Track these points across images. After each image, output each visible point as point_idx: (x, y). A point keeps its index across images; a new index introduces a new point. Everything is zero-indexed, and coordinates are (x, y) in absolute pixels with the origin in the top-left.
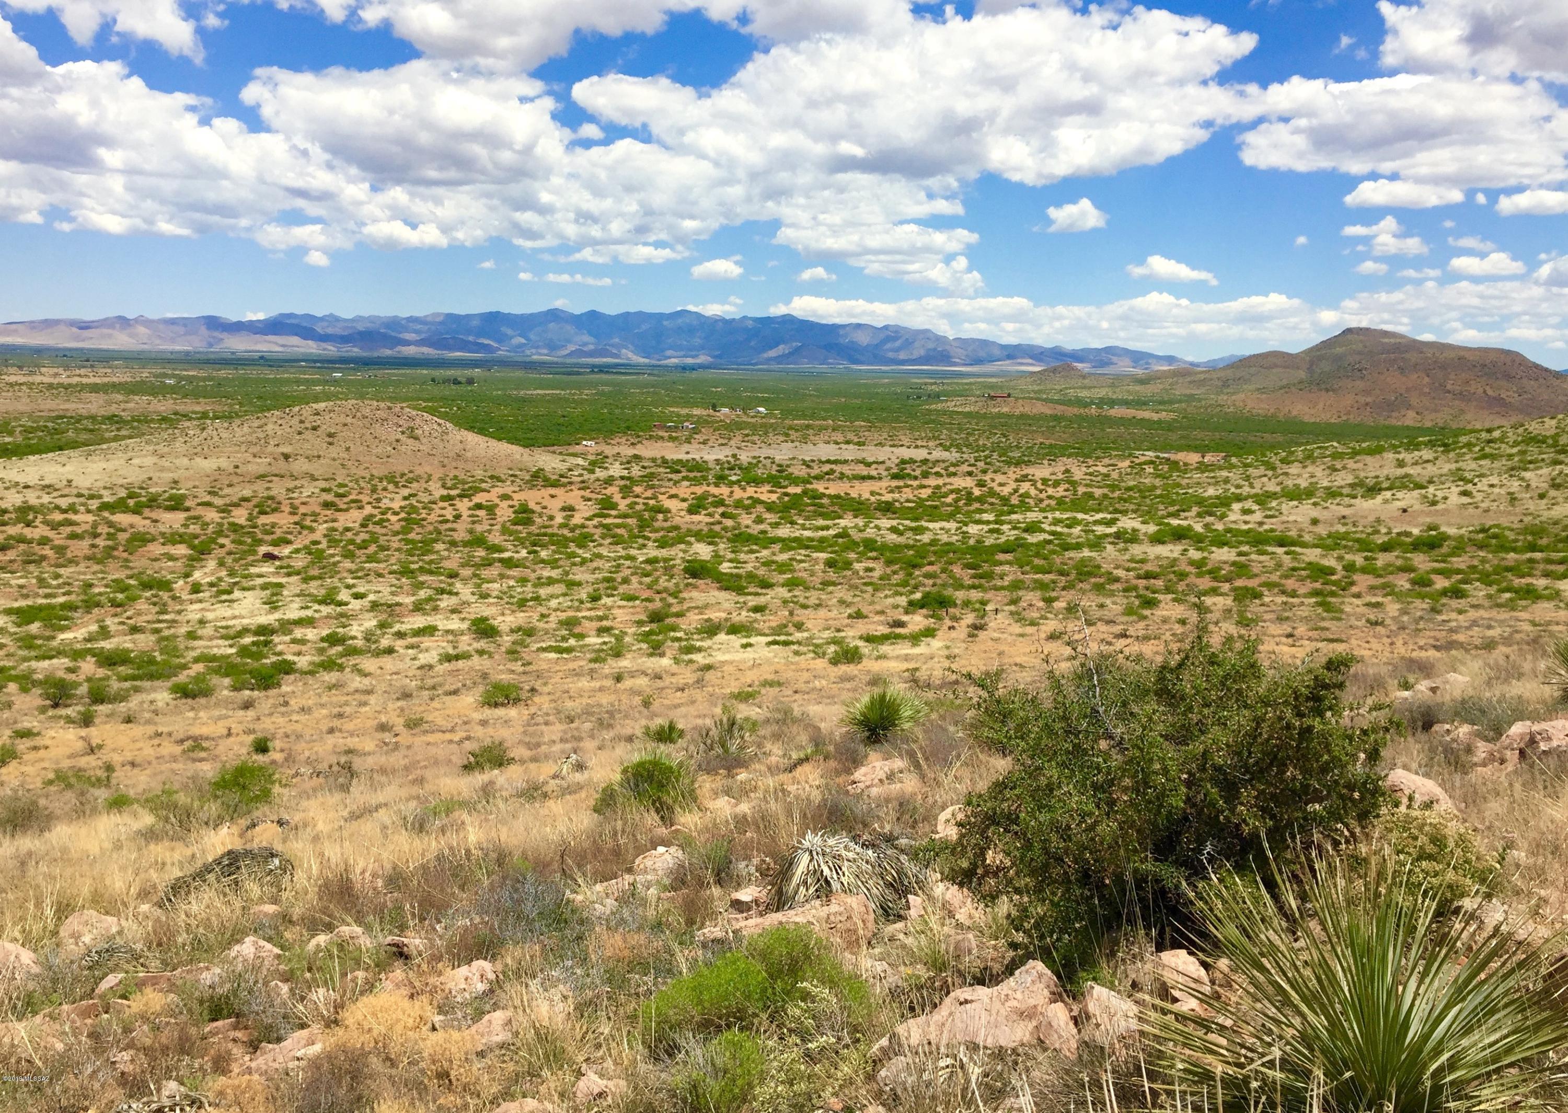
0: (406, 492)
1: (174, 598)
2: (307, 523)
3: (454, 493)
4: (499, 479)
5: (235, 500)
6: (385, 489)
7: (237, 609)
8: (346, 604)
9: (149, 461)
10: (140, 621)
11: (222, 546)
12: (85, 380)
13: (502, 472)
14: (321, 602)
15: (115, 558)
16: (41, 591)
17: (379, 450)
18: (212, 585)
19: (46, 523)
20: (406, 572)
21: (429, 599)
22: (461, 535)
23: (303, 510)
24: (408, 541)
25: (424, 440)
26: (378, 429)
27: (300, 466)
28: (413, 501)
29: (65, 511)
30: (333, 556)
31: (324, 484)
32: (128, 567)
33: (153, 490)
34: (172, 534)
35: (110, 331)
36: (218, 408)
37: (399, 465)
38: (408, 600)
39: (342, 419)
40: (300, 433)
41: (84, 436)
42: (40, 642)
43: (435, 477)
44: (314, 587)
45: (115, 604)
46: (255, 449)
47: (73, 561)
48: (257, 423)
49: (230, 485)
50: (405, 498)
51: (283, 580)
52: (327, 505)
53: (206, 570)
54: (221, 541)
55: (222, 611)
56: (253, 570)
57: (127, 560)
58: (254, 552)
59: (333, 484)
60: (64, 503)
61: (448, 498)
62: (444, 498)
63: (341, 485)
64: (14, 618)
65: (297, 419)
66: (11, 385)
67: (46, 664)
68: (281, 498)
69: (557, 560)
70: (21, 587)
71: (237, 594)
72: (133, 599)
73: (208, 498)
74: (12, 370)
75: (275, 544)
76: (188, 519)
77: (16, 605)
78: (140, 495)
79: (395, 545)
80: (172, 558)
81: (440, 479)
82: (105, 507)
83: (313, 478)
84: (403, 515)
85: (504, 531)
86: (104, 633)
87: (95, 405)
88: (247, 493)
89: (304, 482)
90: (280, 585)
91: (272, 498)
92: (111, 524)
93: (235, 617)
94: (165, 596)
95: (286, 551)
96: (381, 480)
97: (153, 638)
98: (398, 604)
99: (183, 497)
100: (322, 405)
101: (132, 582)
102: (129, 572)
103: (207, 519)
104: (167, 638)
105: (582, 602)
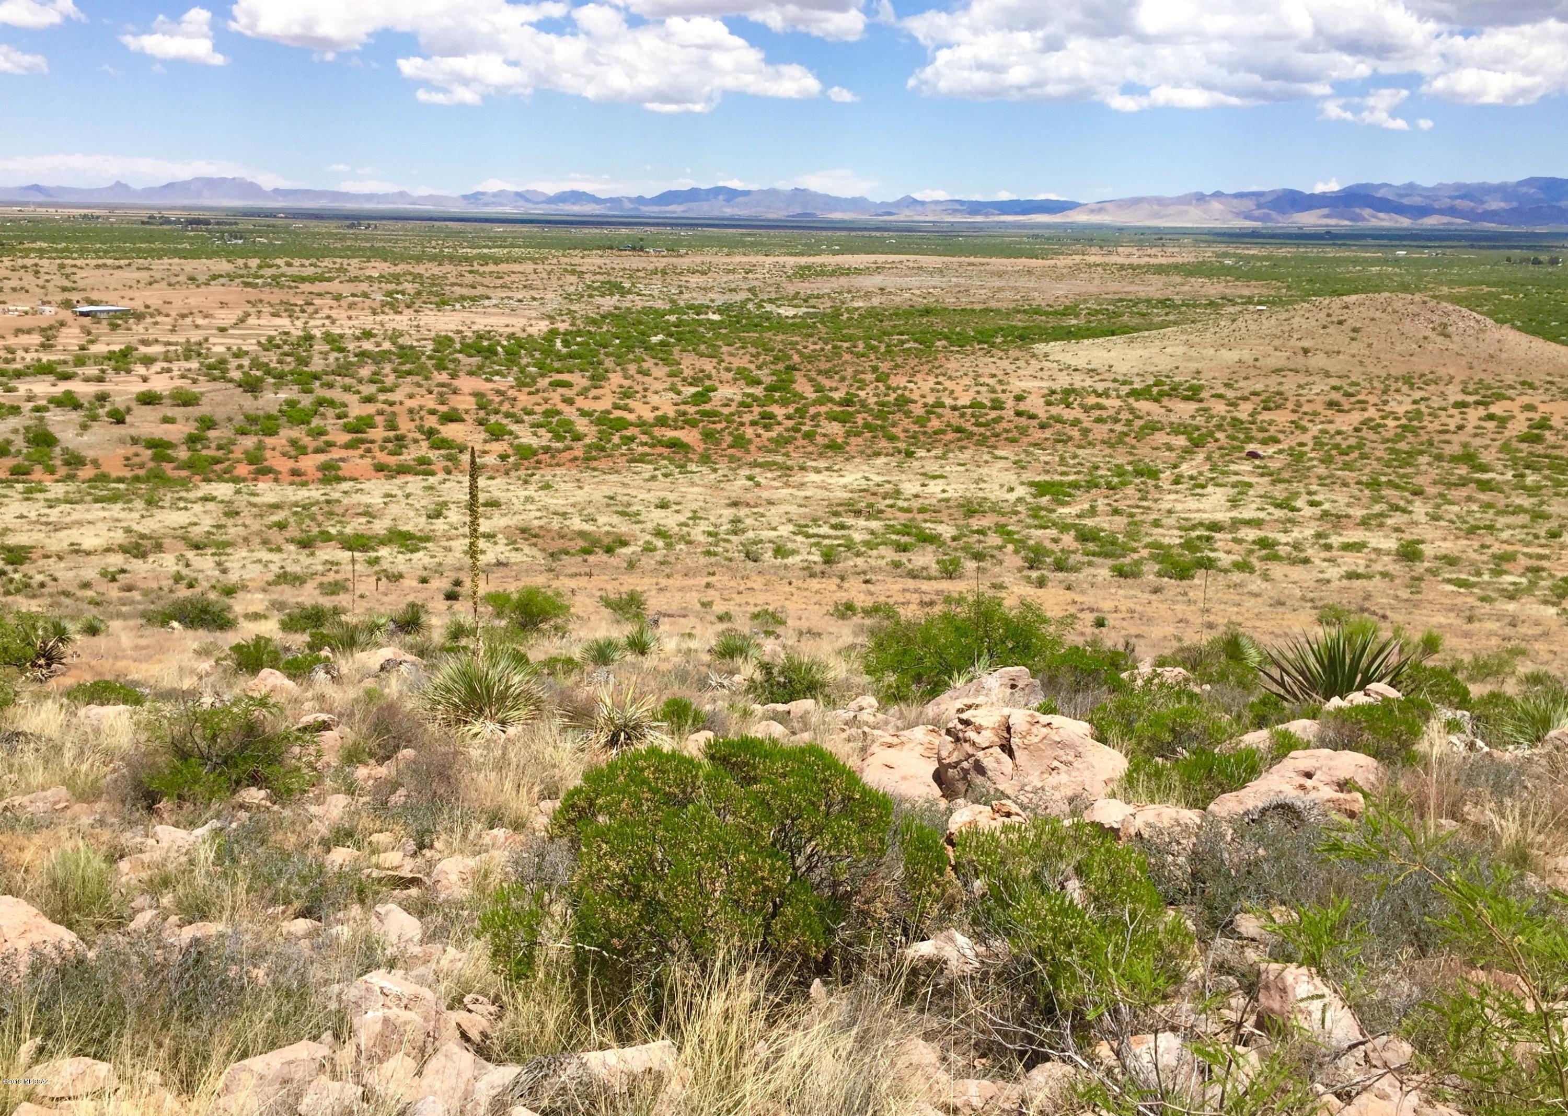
0: (1418, 395)
1: (1157, 487)
2: (1304, 423)
3: (1470, 399)
4: (1531, 386)
5: (1246, 393)
6: (1397, 391)
7: (1205, 504)
8: (1299, 510)
9: (1180, 350)
10: (1122, 505)
11: (1217, 440)
12: (1153, 261)
13: (1537, 378)
14: (1278, 506)
15: (1125, 444)
16: (1059, 469)
17: (1403, 347)
18: (1192, 478)
19: (1081, 406)
20: (1374, 484)
21: (1381, 515)
22: (1454, 449)
23: (1306, 408)
24: (1392, 451)
25: (1455, 338)
26: (1407, 326)
27: (1318, 361)
28: (1422, 407)
29: (1100, 396)
30: (1311, 459)
31: (1334, 382)
32: (1131, 454)
33: (1176, 379)
34: (1180, 425)
35: (1186, 208)
36: (1265, 292)
37: (1422, 365)
38: (1358, 513)
39: (1371, 314)
40: (1324, 327)
41: (1136, 320)
42: (1043, 513)
43: (1457, 380)
44: (1279, 492)
45: (1110, 487)
46: (1277, 342)
47: (1091, 444)
48: (1285, 315)
49: (1246, 378)
50: (1415, 402)
51: (1253, 480)
52: (1331, 404)
53: (1194, 463)
54: (1219, 435)
55: (1192, 504)
56: (1233, 467)
57: (1133, 447)
58: (1241, 449)
59: (1344, 383)
60: (1100, 387)
61: (1463, 405)
62: (1457, 405)
63: (1353, 384)
64: (1033, 490)
65: (1325, 311)
66: (1090, 266)
67: (1040, 532)
68: (1289, 394)
69: (1540, 488)
70: (1046, 463)
71: (1210, 489)
72: (1124, 484)
73: (1222, 390)
74: (1094, 250)
75: (1264, 442)
76: (1198, 410)
77: (1038, 479)
78: (1163, 384)
79: (1378, 454)
80: (1170, 448)
81: (1463, 382)
82: (1134, 394)
83: (1327, 375)
84: (1404, 421)
85: (1505, 448)
86: (1093, 511)
87: (1154, 287)
88: (1259, 387)
89: (1316, 378)
90: (1250, 485)
91: (1280, 393)
92: (1132, 410)
93: (1198, 511)
94: (1151, 482)
95: (1271, 450)
96: (1397, 380)
97: (1125, 520)
98: (1348, 516)
99: (1201, 388)
100: (1353, 298)
101: (1130, 468)
102: (1131, 458)
103: (1214, 412)
104: (1135, 524)
105: (1536, 537)
